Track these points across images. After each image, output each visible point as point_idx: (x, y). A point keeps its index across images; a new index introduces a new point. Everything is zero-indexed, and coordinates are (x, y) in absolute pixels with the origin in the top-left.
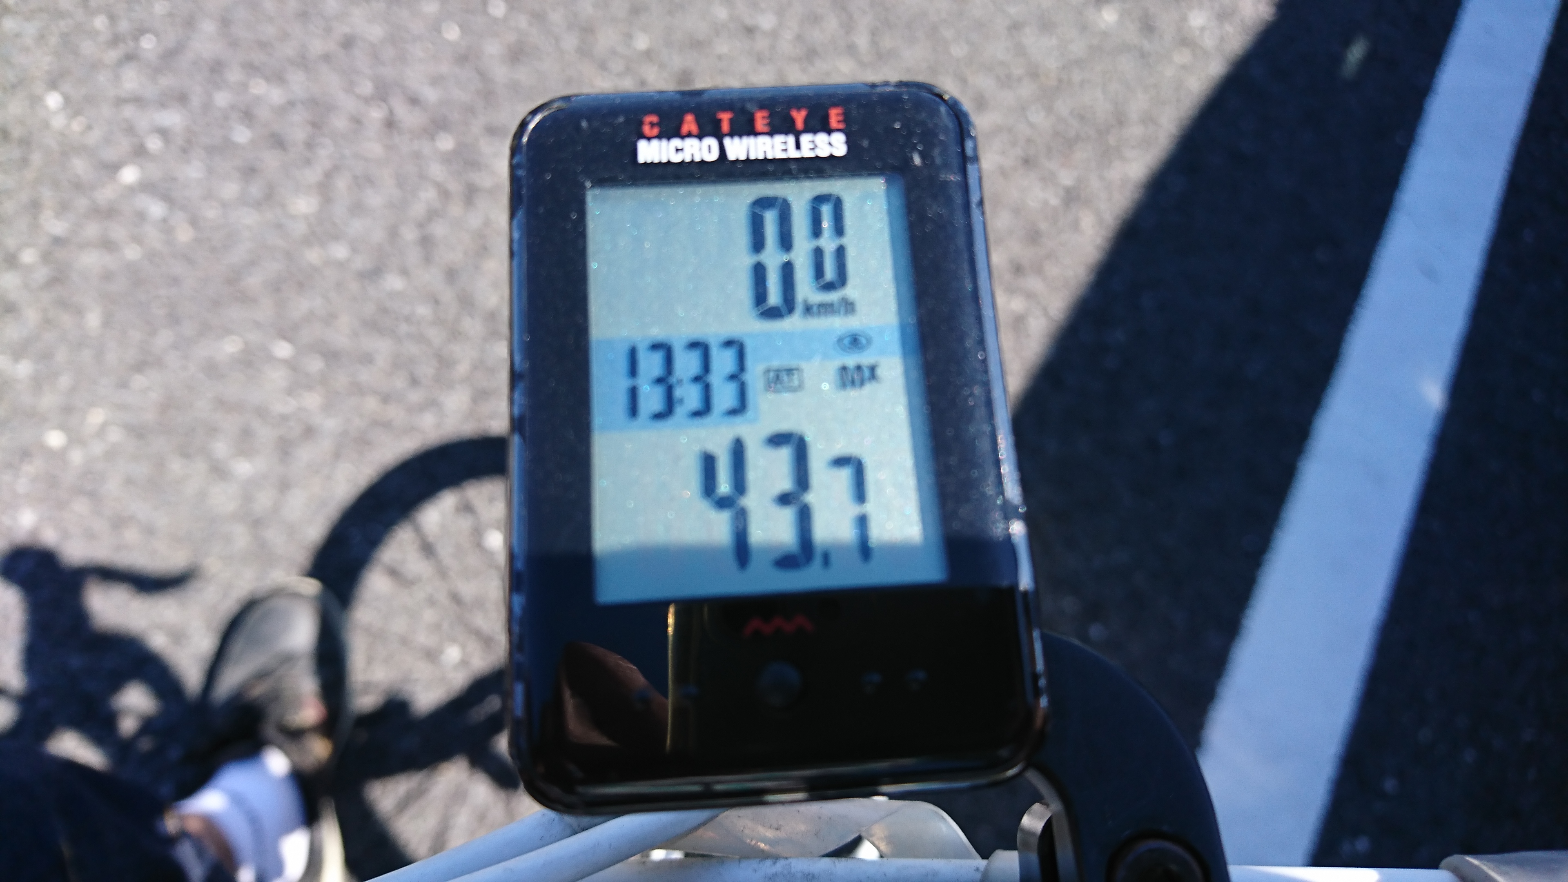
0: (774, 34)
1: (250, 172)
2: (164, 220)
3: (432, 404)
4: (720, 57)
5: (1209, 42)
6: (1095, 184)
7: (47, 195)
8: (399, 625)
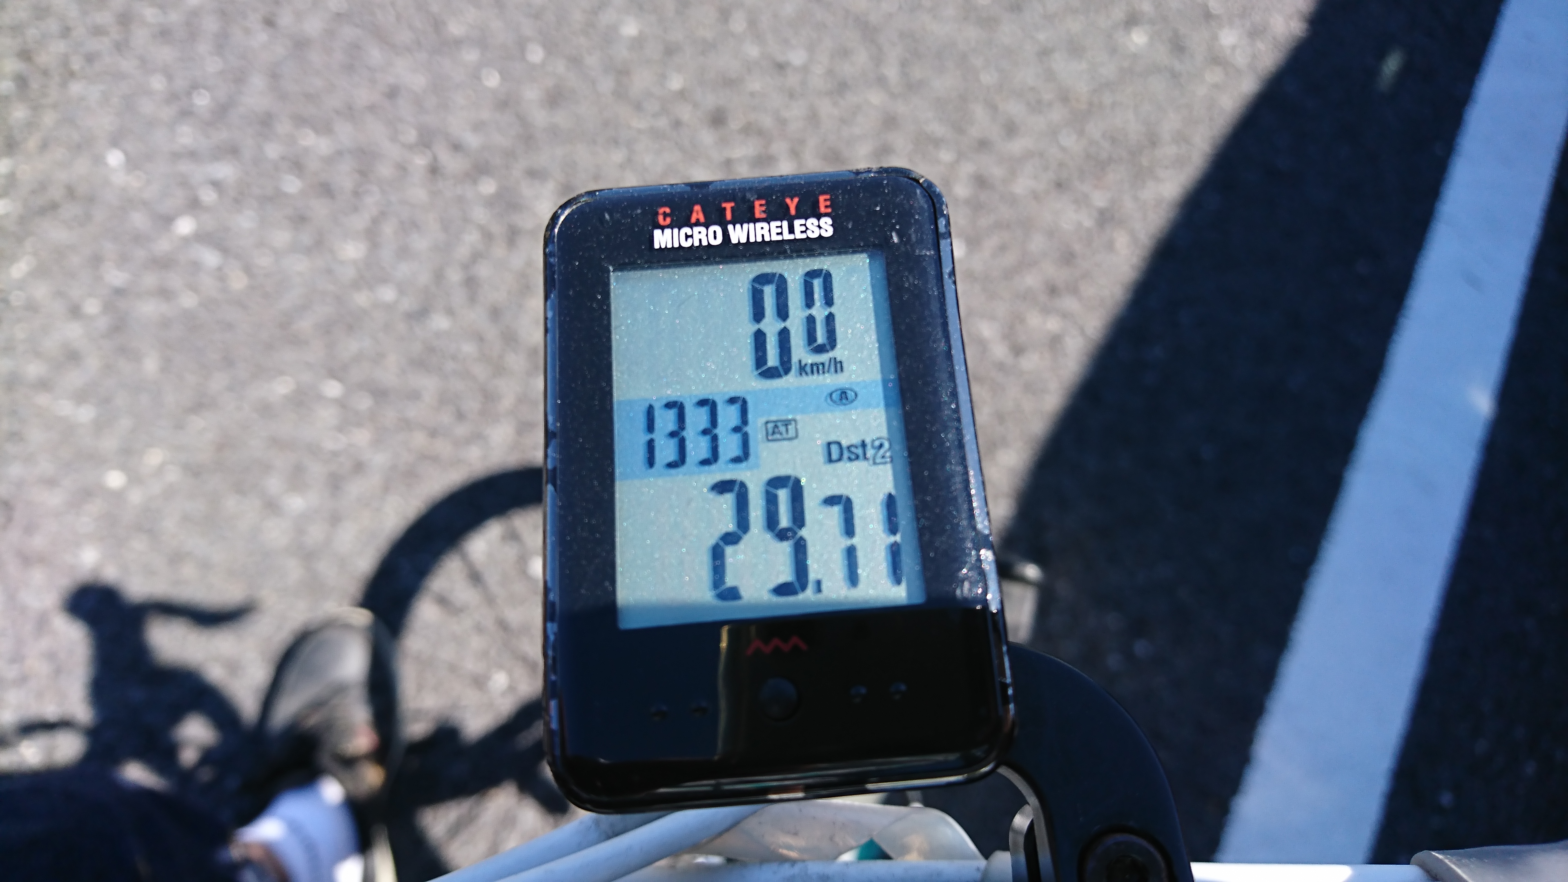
0: (805, 69)
1: (300, 220)
2: (220, 269)
3: (477, 437)
4: (752, 94)
5: (1241, 59)
6: (1128, 205)
7: (109, 248)
8: (447, 653)
